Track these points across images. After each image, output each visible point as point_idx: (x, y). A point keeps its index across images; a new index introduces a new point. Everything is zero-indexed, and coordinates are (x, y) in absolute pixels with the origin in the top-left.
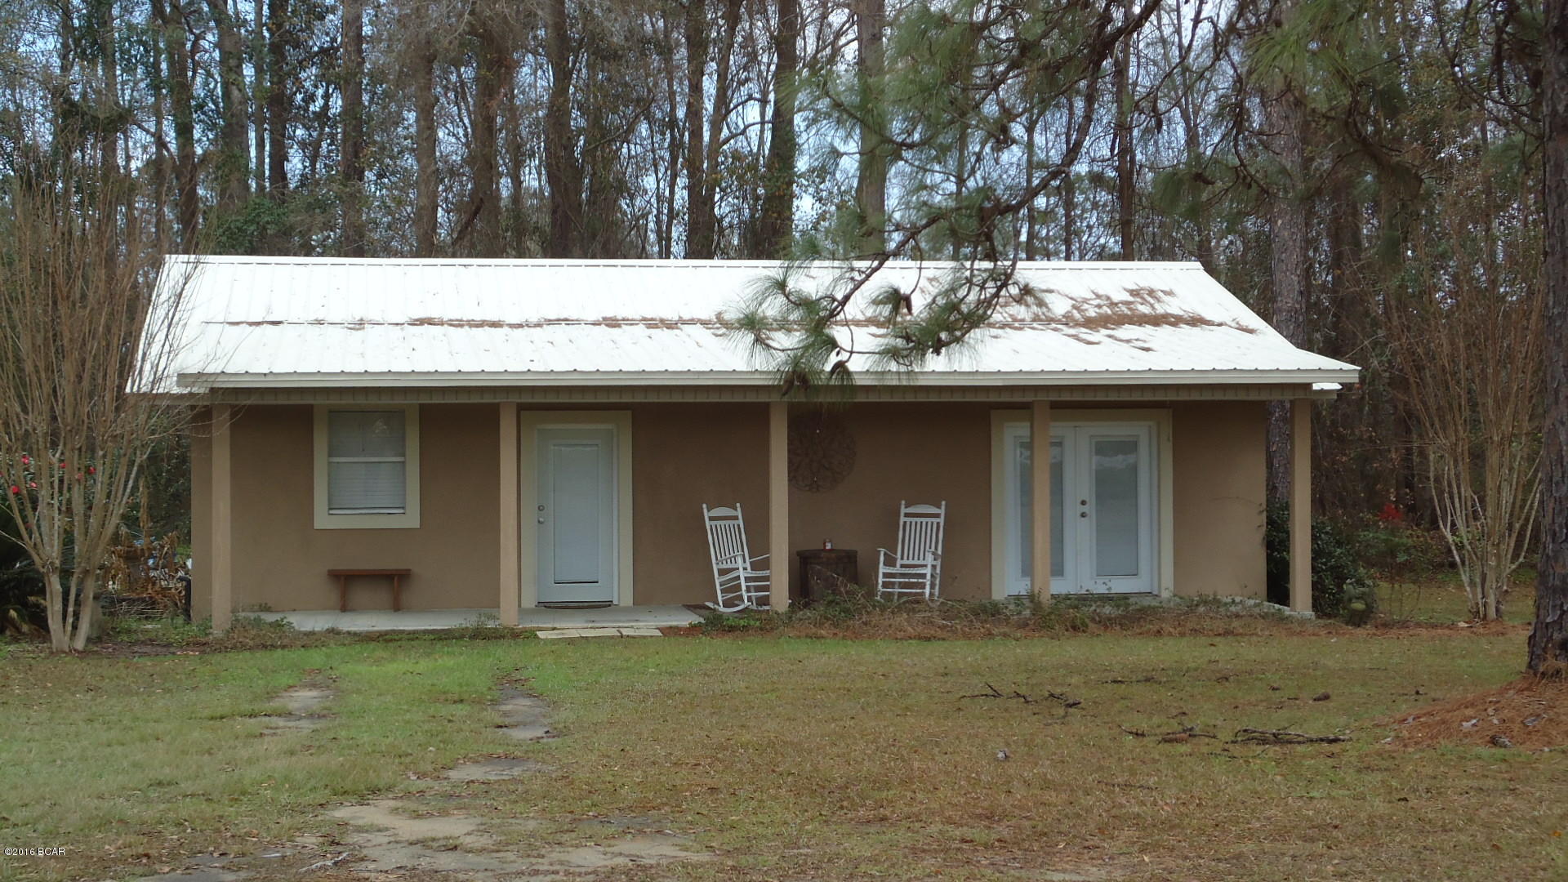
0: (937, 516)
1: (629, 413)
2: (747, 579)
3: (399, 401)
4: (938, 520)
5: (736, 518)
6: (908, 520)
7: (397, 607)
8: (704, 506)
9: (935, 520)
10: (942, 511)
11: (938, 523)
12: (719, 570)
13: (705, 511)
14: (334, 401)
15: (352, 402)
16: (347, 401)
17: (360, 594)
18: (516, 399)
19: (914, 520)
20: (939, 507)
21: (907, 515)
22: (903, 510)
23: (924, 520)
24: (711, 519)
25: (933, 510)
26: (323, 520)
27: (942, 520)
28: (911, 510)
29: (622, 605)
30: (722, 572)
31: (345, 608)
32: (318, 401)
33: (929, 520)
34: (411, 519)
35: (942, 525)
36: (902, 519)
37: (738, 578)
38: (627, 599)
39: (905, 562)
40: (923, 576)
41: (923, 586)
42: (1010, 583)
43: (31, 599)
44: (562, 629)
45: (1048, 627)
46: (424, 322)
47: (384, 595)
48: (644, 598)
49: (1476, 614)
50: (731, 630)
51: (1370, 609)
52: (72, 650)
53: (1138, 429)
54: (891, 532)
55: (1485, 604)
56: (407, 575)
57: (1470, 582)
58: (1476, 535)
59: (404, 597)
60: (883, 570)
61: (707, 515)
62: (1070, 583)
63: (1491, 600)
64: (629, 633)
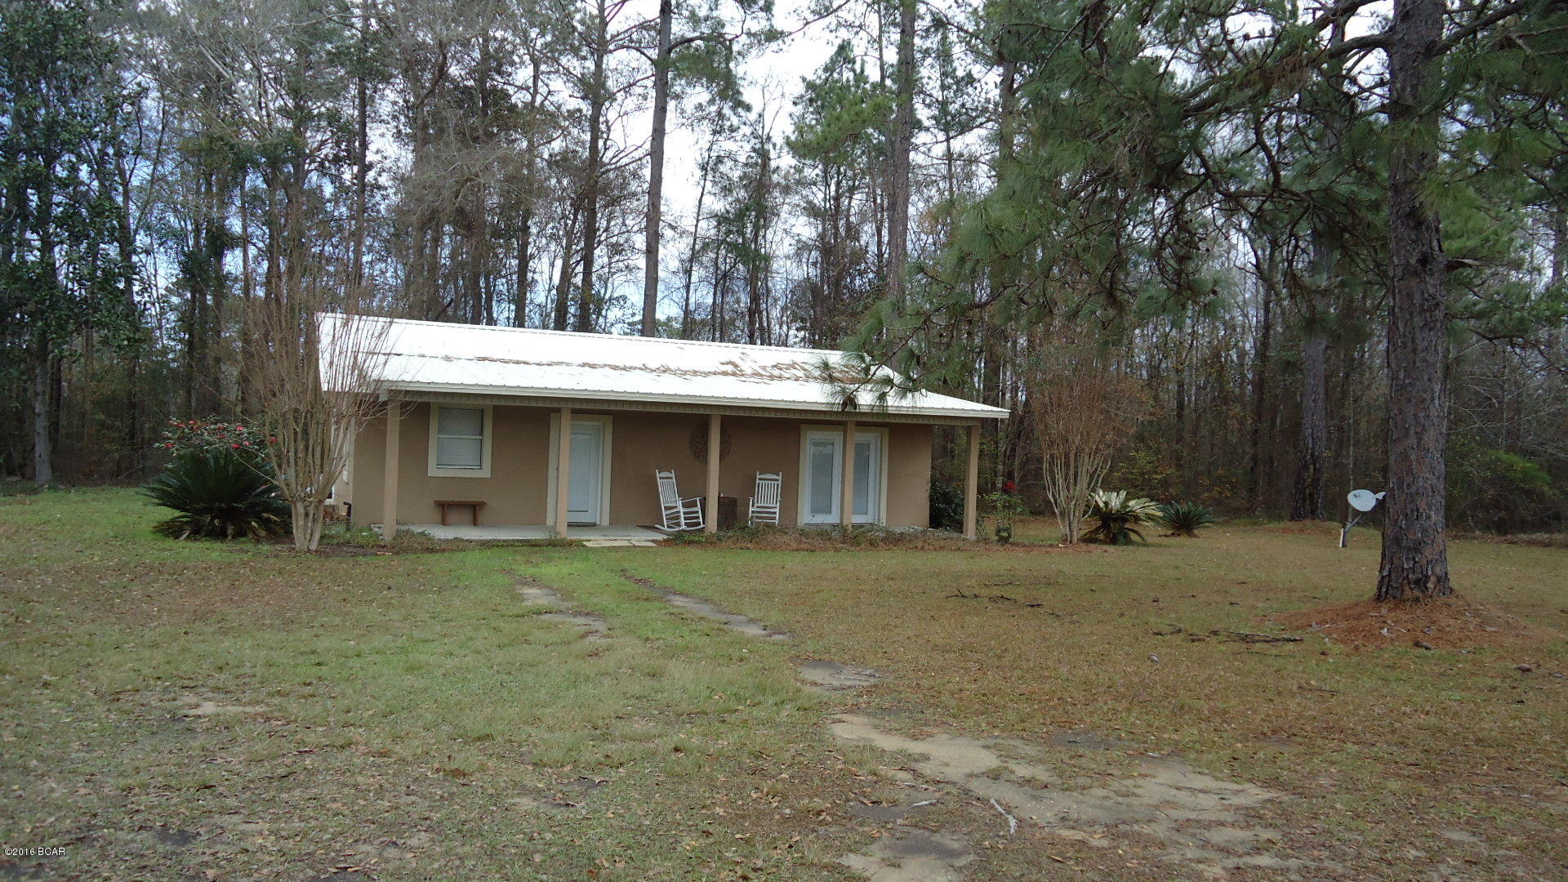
0: (778, 480)
1: (612, 416)
2: (685, 513)
3: (480, 402)
5: (671, 478)
6: (761, 482)
7: (475, 523)
8: (657, 471)
9: (776, 482)
10: (780, 478)
11: (778, 484)
12: (665, 507)
13: (657, 473)
14: (441, 400)
16: (448, 400)
17: (453, 516)
18: (571, 405)
19: (764, 482)
20: (779, 475)
21: (760, 479)
22: (758, 476)
23: (770, 482)
24: (661, 478)
25: (775, 477)
26: (433, 471)
28: (761, 476)
29: (600, 524)
30: (667, 508)
31: (444, 522)
32: (432, 400)
33: (773, 482)
34: (486, 473)
35: (780, 485)
36: (757, 481)
37: (680, 512)
38: (606, 522)
39: (758, 505)
40: (775, 513)
41: (774, 519)
42: (806, 517)
43: (265, 515)
44: (595, 540)
45: (859, 545)
46: (484, 359)
47: (468, 516)
48: (618, 520)
49: (1065, 540)
50: (691, 543)
51: (1010, 536)
52: (309, 550)
53: (870, 437)
54: (750, 488)
55: (1071, 535)
56: (481, 505)
57: (1063, 523)
58: (1069, 499)
59: (480, 518)
60: (751, 509)
61: (658, 475)
62: (833, 518)
63: (1075, 533)
64: (637, 544)
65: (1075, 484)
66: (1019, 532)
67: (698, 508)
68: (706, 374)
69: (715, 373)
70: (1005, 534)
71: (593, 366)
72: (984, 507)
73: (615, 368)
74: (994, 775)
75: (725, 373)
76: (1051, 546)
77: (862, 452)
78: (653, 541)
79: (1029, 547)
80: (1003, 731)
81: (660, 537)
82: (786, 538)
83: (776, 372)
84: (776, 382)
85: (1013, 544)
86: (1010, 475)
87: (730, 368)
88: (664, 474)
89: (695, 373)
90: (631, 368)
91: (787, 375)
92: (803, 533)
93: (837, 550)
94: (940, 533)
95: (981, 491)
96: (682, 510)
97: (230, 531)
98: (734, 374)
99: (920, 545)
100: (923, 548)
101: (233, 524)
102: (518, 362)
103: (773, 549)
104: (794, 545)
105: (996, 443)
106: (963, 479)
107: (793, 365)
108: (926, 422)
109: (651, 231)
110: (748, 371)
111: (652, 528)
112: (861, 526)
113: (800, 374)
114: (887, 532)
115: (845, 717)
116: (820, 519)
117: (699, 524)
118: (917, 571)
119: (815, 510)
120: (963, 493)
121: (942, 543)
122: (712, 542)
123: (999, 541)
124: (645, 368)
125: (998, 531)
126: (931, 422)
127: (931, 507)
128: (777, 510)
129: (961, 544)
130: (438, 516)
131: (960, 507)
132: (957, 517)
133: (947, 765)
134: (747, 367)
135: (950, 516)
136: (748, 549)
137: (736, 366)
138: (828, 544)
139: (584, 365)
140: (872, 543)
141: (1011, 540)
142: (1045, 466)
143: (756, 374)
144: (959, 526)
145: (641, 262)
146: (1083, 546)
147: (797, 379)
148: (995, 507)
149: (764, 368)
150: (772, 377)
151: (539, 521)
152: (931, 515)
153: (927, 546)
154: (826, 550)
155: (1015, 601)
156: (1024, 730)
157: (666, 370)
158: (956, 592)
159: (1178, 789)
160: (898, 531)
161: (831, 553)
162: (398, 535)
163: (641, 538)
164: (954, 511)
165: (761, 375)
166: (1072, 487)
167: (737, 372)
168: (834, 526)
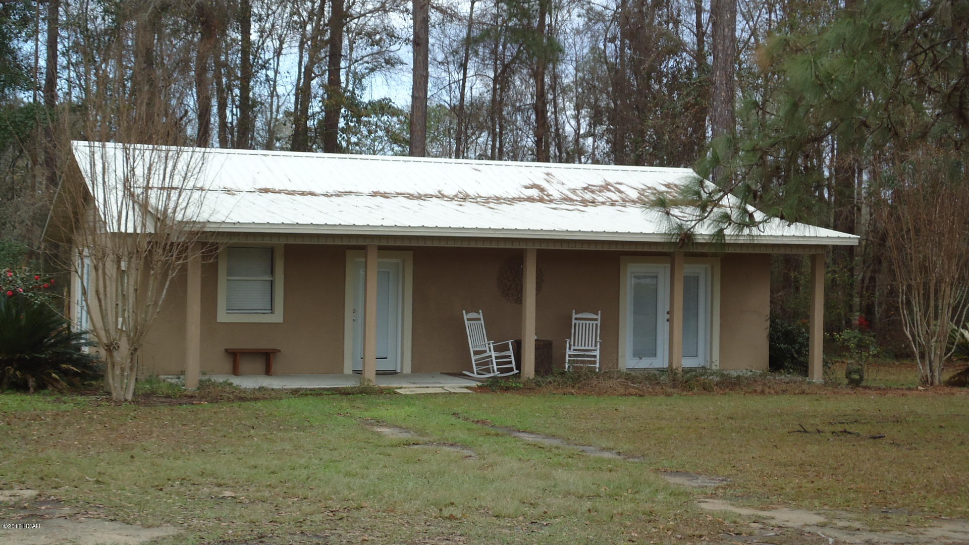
0: (596, 320)
1: (412, 252)
2: (496, 358)
4: (596, 322)
5: (479, 319)
6: (577, 322)
7: (268, 372)
8: (464, 312)
9: (595, 322)
10: (599, 317)
11: (596, 325)
12: (474, 352)
13: (465, 314)
15: (253, 242)
17: (244, 365)
18: (377, 243)
19: (581, 322)
20: (597, 315)
21: (576, 319)
22: (574, 316)
23: (588, 322)
24: (468, 320)
25: (593, 316)
26: (223, 317)
27: (599, 322)
28: (579, 316)
29: (405, 372)
30: (476, 353)
31: (235, 372)
33: (591, 322)
34: (278, 317)
35: (599, 325)
36: (574, 321)
37: (491, 356)
38: (408, 369)
39: (576, 348)
40: (595, 356)
41: (595, 362)
42: (628, 361)
43: (64, 366)
44: (407, 388)
45: (691, 389)
46: (266, 191)
47: (260, 365)
48: (421, 368)
49: (925, 382)
50: (507, 389)
51: (862, 379)
52: (126, 400)
53: (698, 269)
54: (566, 329)
55: (932, 376)
56: (275, 352)
57: (924, 365)
58: (929, 335)
59: (275, 367)
60: (568, 352)
61: (465, 317)
62: (660, 362)
63: (936, 374)
64: (452, 391)
65: (936, 318)
66: (873, 376)
67: (511, 352)
68: (512, 201)
69: (520, 199)
70: (856, 377)
71: (385, 195)
72: (832, 348)
73: (410, 197)
74: (822, 526)
75: (531, 199)
76: (909, 389)
77: (691, 285)
78: (467, 388)
79: (882, 391)
80: (831, 506)
81: (474, 384)
82: (610, 383)
83: (588, 196)
84: (590, 209)
85: (865, 388)
86: (868, 310)
87: (534, 193)
88: (473, 315)
89: (498, 200)
90: (426, 196)
91: (601, 199)
92: (630, 377)
93: (669, 395)
94: (783, 377)
95: (830, 328)
96: (494, 354)
97: (32, 382)
98: (541, 200)
99: (759, 389)
100: (763, 392)
101: (34, 376)
102: (303, 194)
103: (599, 394)
104: (622, 391)
105: (851, 270)
106: (808, 316)
107: (606, 187)
108: (763, 251)
109: (419, 19)
110: (556, 195)
111: (460, 375)
112: (691, 370)
113: (615, 196)
114: (722, 375)
115: (707, 500)
116: (645, 363)
117: (511, 369)
118: (757, 411)
119: (639, 354)
120: (808, 330)
121: (784, 386)
122: (529, 388)
123: (849, 384)
124: (441, 196)
125: (848, 374)
126: (769, 251)
127: (771, 348)
128: (597, 353)
129: (805, 387)
130: (228, 366)
131: (805, 345)
132: (802, 359)
133: (788, 521)
134: (554, 191)
135: (793, 358)
136: (573, 394)
137: (542, 190)
138: (658, 388)
139: (375, 194)
140: (706, 388)
141: (864, 384)
142: (902, 298)
143: (566, 199)
144: (804, 369)
145: (406, 53)
146: (947, 390)
147: (613, 204)
148: (848, 349)
149: (574, 191)
150: (584, 202)
151: (336, 369)
152: (771, 357)
153: (767, 390)
154: (656, 394)
155: (858, 435)
156: (848, 506)
157: (465, 198)
158: (799, 428)
159: (955, 532)
160: (734, 374)
161: (662, 398)
162: (202, 385)
163: (454, 385)
164: (799, 352)
165: (572, 200)
166: (932, 322)
167: (544, 198)
168: (662, 371)
